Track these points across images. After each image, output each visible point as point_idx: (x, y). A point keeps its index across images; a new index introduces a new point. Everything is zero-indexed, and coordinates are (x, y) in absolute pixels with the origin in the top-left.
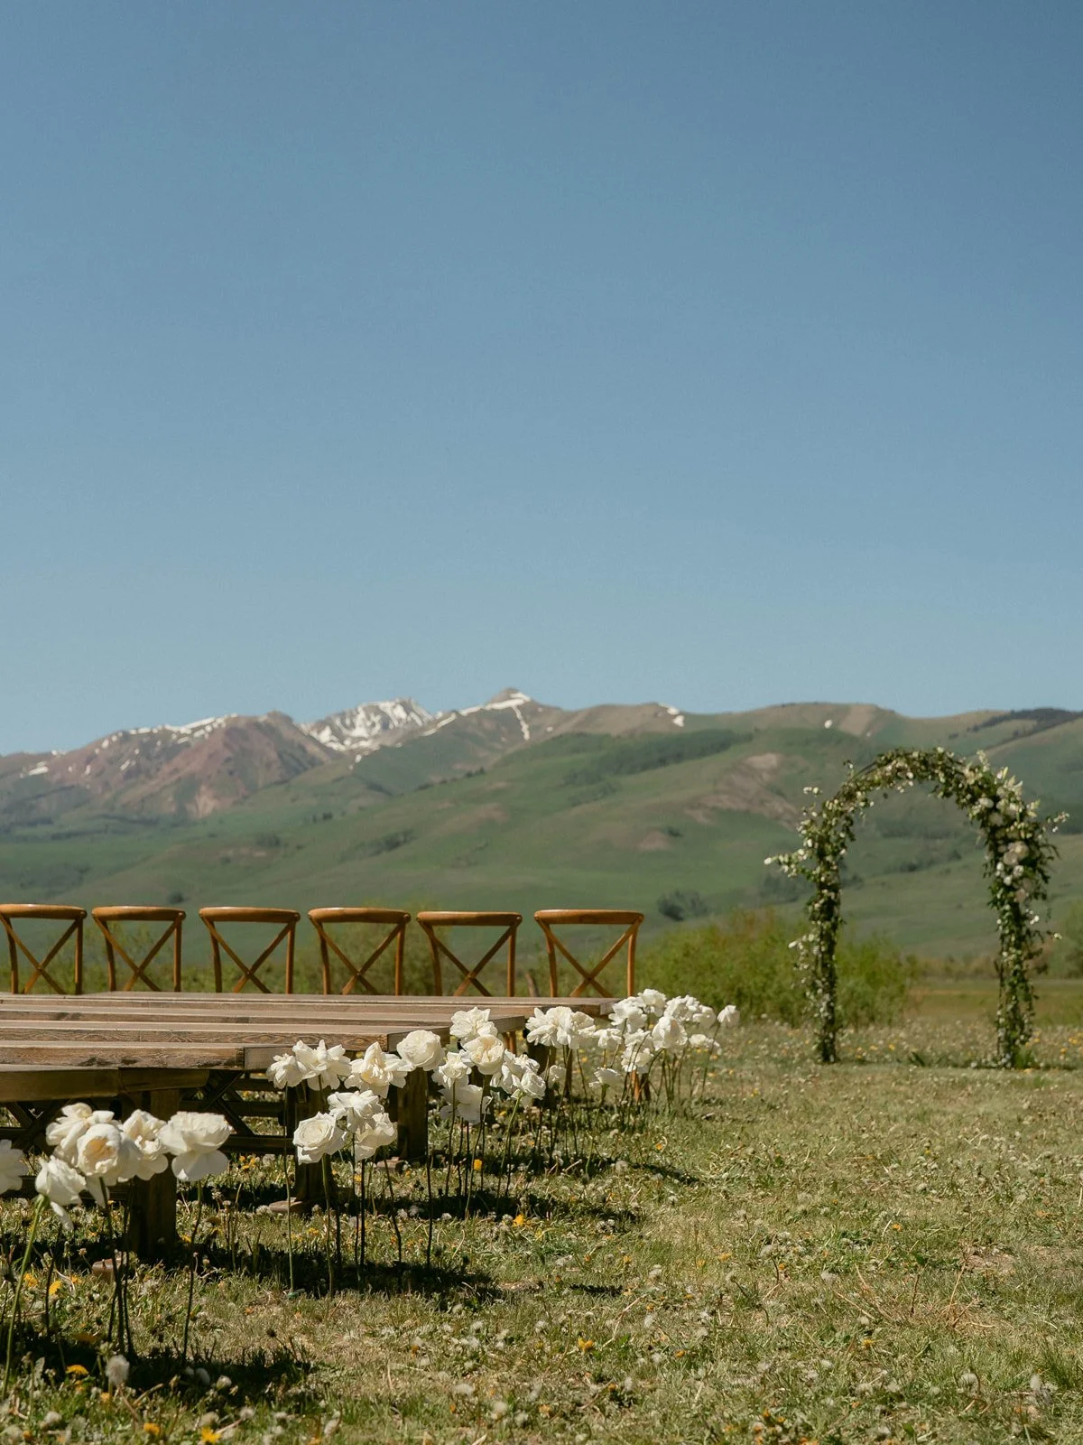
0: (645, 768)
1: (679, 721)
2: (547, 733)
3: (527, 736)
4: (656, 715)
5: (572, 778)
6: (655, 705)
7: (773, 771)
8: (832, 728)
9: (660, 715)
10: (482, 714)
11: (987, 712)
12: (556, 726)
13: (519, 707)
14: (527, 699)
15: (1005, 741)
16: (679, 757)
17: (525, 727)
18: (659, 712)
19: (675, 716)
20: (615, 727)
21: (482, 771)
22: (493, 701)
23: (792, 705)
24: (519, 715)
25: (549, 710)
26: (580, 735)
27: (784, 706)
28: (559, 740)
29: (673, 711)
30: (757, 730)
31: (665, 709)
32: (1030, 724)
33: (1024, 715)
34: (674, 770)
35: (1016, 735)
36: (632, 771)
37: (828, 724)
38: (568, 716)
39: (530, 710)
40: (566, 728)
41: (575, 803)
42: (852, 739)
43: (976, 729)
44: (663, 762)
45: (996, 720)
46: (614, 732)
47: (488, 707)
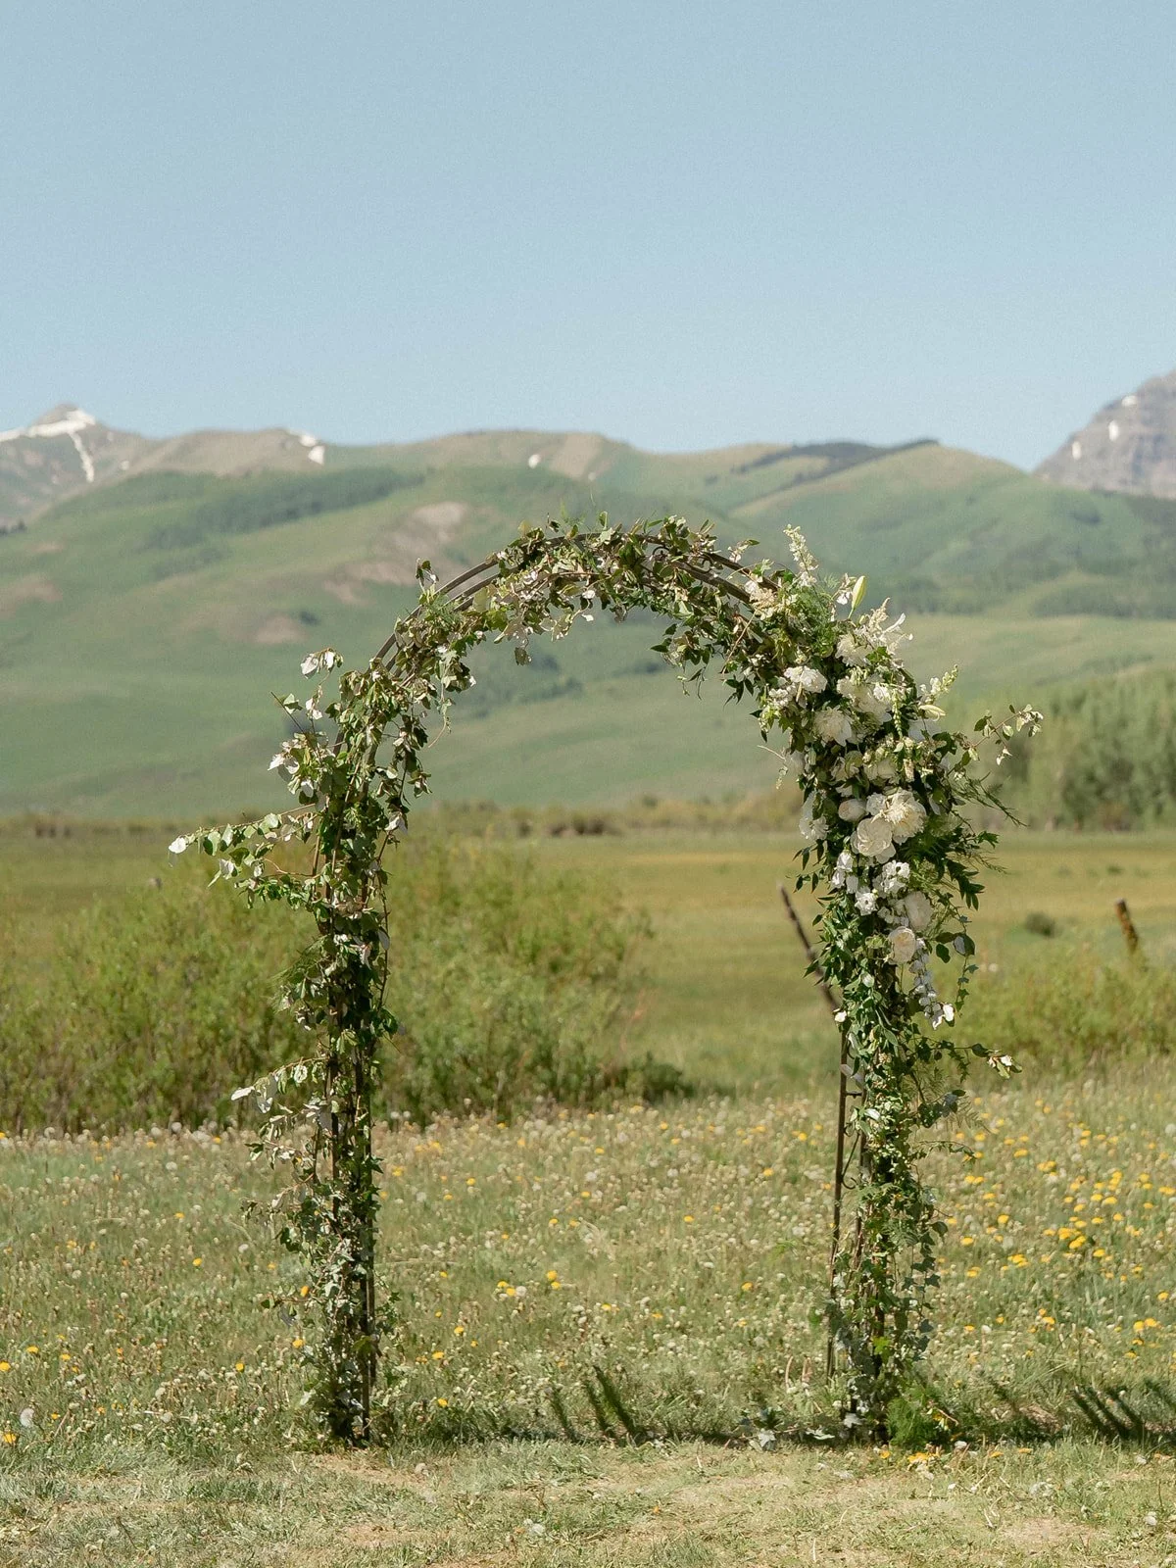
0: (266, 523)
1: (317, 455)
2: (120, 471)
3: (90, 475)
4: (283, 445)
5: (159, 538)
6: (281, 431)
7: (456, 529)
8: (538, 467)
9: (289, 445)
10: (22, 443)
11: (759, 446)
12: (134, 461)
13: (78, 433)
14: (91, 421)
15: (784, 488)
16: (316, 508)
17: (87, 464)
18: (288, 441)
19: (311, 448)
20: (224, 463)
21: (21, 527)
22: (40, 422)
23: (482, 433)
24: (78, 444)
25: (123, 437)
26: (170, 474)
27: (469, 435)
28: (136, 481)
29: (308, 440)
30: (431, 471)
31: (296, 439)
32: (819, 463)
33: (811, 450)
34: (311, 529)
35: (800, 479)
36: (246, 528)
37: (534, 461)
38: (154, 446)
39: (96, 437)
40: (150, 463)
41: (160, 573)
42: (566, 485)
43: (744, 470)
44: (292, 515)
45: (770, 458)
46: (221, 471)
47: (32, 433)
